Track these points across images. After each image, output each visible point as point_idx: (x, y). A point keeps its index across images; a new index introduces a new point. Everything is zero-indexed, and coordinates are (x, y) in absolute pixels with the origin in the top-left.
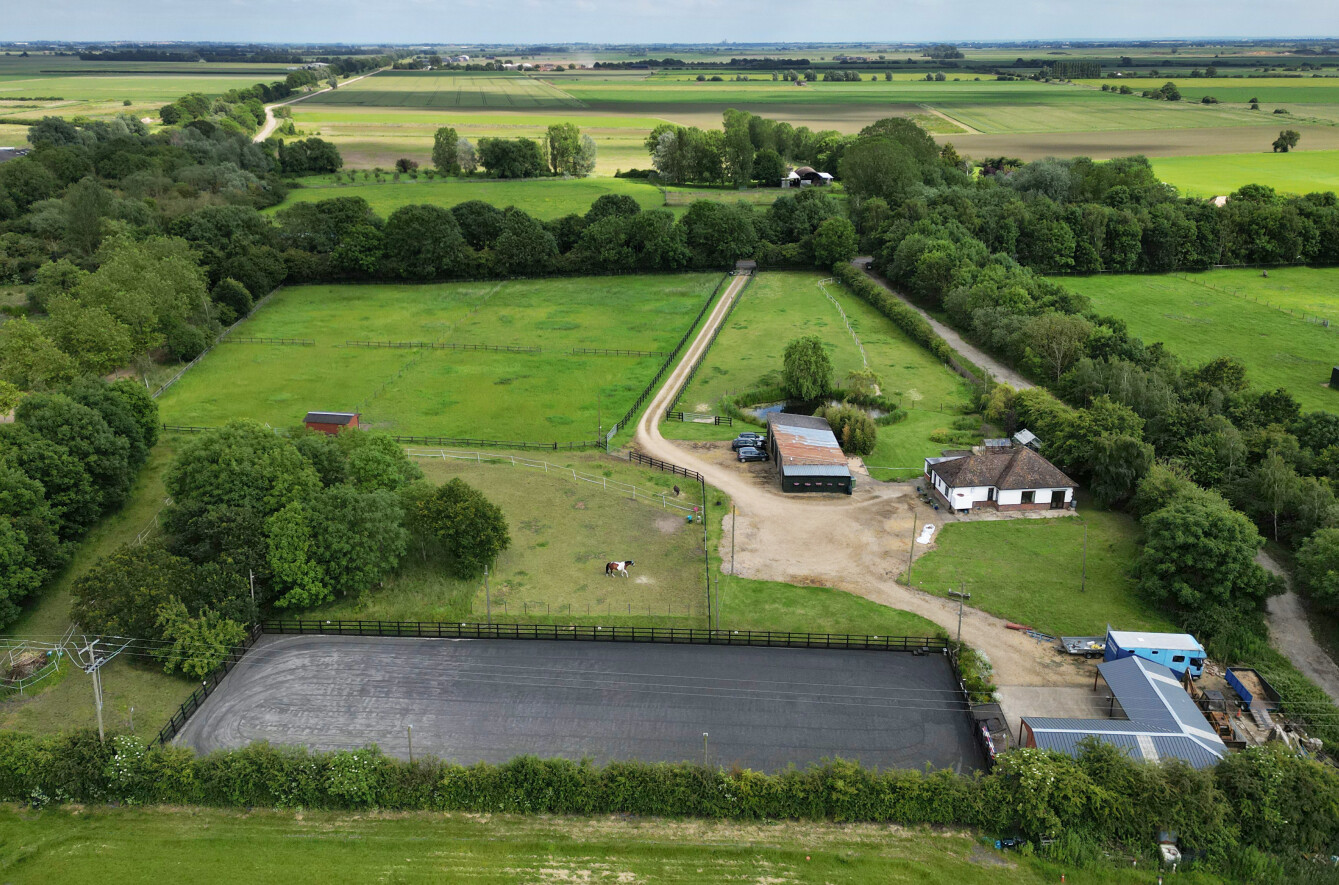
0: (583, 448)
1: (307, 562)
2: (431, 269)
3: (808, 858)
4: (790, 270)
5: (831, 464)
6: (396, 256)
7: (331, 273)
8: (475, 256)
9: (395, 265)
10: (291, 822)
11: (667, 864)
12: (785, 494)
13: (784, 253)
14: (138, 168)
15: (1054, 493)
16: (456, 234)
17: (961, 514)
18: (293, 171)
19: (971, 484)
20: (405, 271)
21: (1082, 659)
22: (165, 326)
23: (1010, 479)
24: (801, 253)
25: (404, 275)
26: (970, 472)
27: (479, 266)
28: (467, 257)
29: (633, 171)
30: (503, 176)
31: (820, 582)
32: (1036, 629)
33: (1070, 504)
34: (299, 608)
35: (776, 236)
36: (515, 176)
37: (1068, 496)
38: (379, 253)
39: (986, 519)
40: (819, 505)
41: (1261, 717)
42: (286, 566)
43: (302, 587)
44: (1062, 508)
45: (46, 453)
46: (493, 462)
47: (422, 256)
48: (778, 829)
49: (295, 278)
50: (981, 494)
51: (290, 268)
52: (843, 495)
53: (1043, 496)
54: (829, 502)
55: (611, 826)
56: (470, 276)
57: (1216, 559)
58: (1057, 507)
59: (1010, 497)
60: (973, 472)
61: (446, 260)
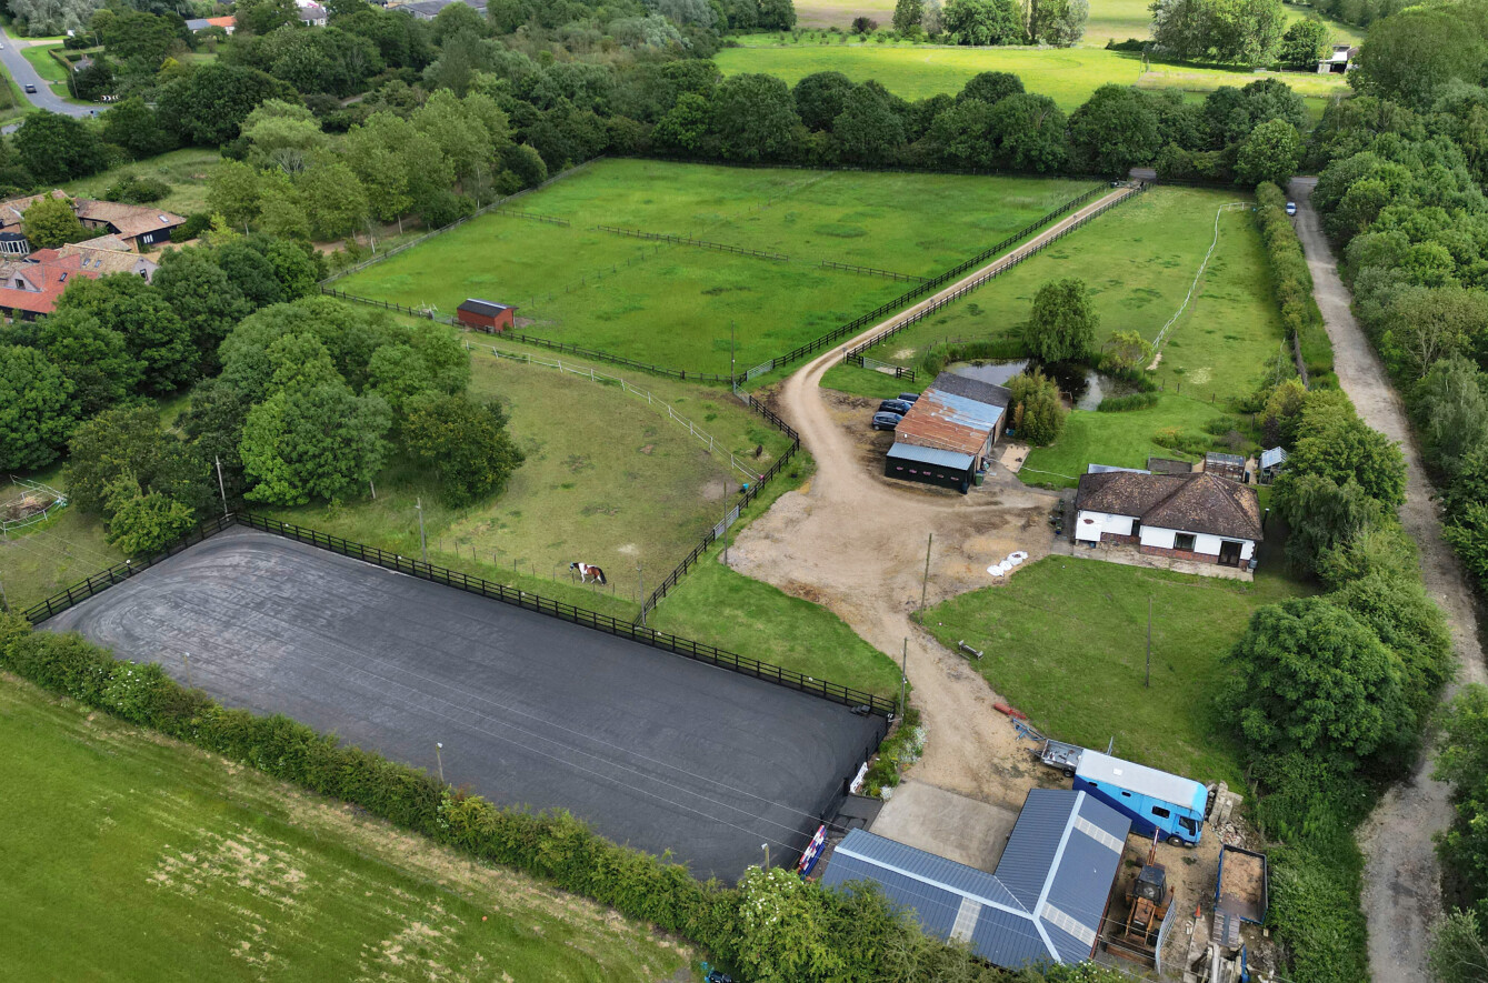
0: (715, 381)
1: (274, 458)
2: (754, 151)
3: (485, 918)
4: (1202, 187)
5: (954, 450)
6: (720, 132)
7: (653, 147)
8: (807, 138)
9: (717, 142)
10: (82, 720)
11: (346, 875)
12: (886, 478)
13: (1196, 163)
14: (575, 18)
15: (1224, 544)
16: (790, 112)
17: (1086, 546)
18: (742, 27)
19: (1108, 510)
20: (728, 151)
21: (1059, 775)
22: (412, 189)
23: (1164, 512)
24: (1220, 165)
25: (726, 155)
26: (1115, 493)
27: (808, 151)
28: (796, 139)
29: (1130, 41)
30: (965, 42)
31: (816, 596)
32: (1031, 719)
33: (1247, 563)
34: (261, 504)
35: (1202, 139)
36: (979, 43)
37: (1247, 551)
38: (702, 128)
39: (1115, 561)
40: (911, 499)
41: (1226, 927)
42: (251, 458)
43: (268, 483)
44: (1236, 565)
45: (144, 307)
46: (607, 382)
47: (746, 135)
48: (488, 873)
49: (615, 149)
50: (1122, 525)
51: (611, 138)
52: (954, 492)
53: (1208, 544)
54: (928, 498)
55: (334, 816)
56: (798, 162)
57: (1303, 688)
58: (1228, 564)
59: (1159, 537)
60: (1117, 495)
61: (770, 141)
